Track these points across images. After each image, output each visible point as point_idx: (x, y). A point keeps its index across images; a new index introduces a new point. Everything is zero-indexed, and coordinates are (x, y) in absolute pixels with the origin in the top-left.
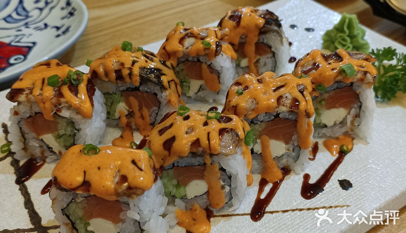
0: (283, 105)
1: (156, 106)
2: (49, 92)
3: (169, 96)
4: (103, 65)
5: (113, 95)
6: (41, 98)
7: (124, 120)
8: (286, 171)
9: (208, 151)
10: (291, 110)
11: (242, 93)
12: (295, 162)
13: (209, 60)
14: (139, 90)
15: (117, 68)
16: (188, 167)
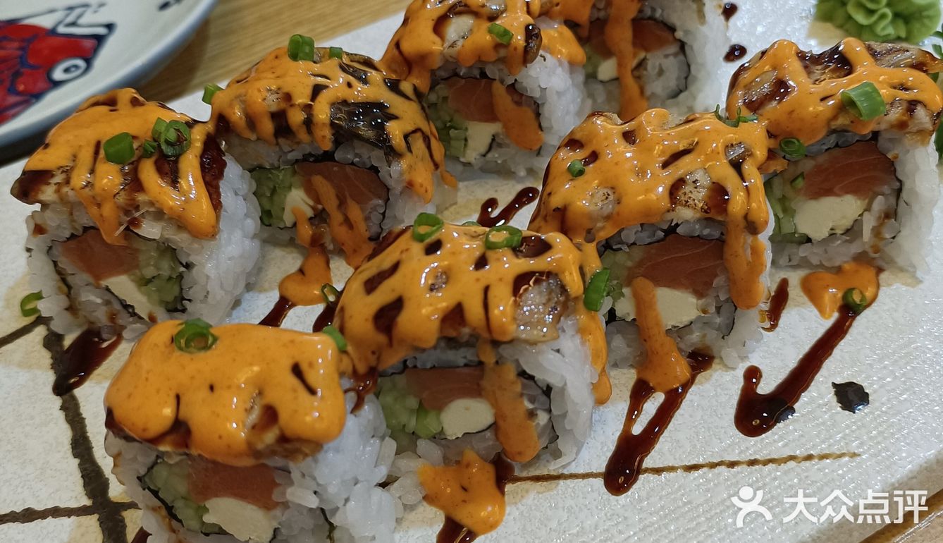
0: (686, 205)
1: (380, 198)
2: (110, 177)
3: (409, 173)
4: (241, 101)
5: (273, 171)
6: (90, 193)
7: (306, 231)
8: (701, 360)
9: (485, 335)
10: (707, 216)
11: (581, 173)
12: (723, 338)
13: (510, 74)
14: (333, 159)
15: (274, 108)
16: (441, 369)
